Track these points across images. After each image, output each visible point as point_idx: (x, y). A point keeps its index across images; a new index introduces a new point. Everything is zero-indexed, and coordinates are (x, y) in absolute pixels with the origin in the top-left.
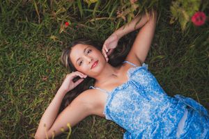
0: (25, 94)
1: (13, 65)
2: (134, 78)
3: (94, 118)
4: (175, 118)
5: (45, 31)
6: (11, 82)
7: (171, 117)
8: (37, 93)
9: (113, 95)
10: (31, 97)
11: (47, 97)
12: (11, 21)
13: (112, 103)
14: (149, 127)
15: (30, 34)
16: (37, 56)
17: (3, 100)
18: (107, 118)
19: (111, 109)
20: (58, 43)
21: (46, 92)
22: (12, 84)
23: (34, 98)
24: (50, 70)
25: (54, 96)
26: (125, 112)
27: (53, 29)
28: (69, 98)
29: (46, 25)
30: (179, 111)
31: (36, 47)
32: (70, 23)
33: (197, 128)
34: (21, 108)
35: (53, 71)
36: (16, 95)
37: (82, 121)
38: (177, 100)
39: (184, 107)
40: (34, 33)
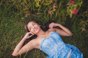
0: (10, 39)
1: (7, 28)
2: (52, 35)
3: (36, 50)
4: (66, 51)
5: (20, 16)
6: (5, 34)
7: (65, 50)
8: (15, 39)
9: (44, 41)
10: (12, 40)
11: (18, 40)
12: (8, 12)
13: (43, 43)
14: (56, 53)
15: (14, 17)
16: (16, 25)
17: (2, 40)
18: (41, 49)
19: (42, 46)
20: (24, 21)
21: (18, 38)
22: (6, 34)
23: (13, 40)
24: (20, 31)
25: (21, 40)
26: (48, 47)
27: (23, 16)
28: (27, 41)
29: (21, 14)
30: (68, 49)
31: (16, 22)
32: (29, 14)
33: (75, 55)
34: (8, 44)
35: (21, 31)
36: (7, 39)
37: (31, 51)
38: (68, 45)
39: (70, 48)
40: (16, 17)
